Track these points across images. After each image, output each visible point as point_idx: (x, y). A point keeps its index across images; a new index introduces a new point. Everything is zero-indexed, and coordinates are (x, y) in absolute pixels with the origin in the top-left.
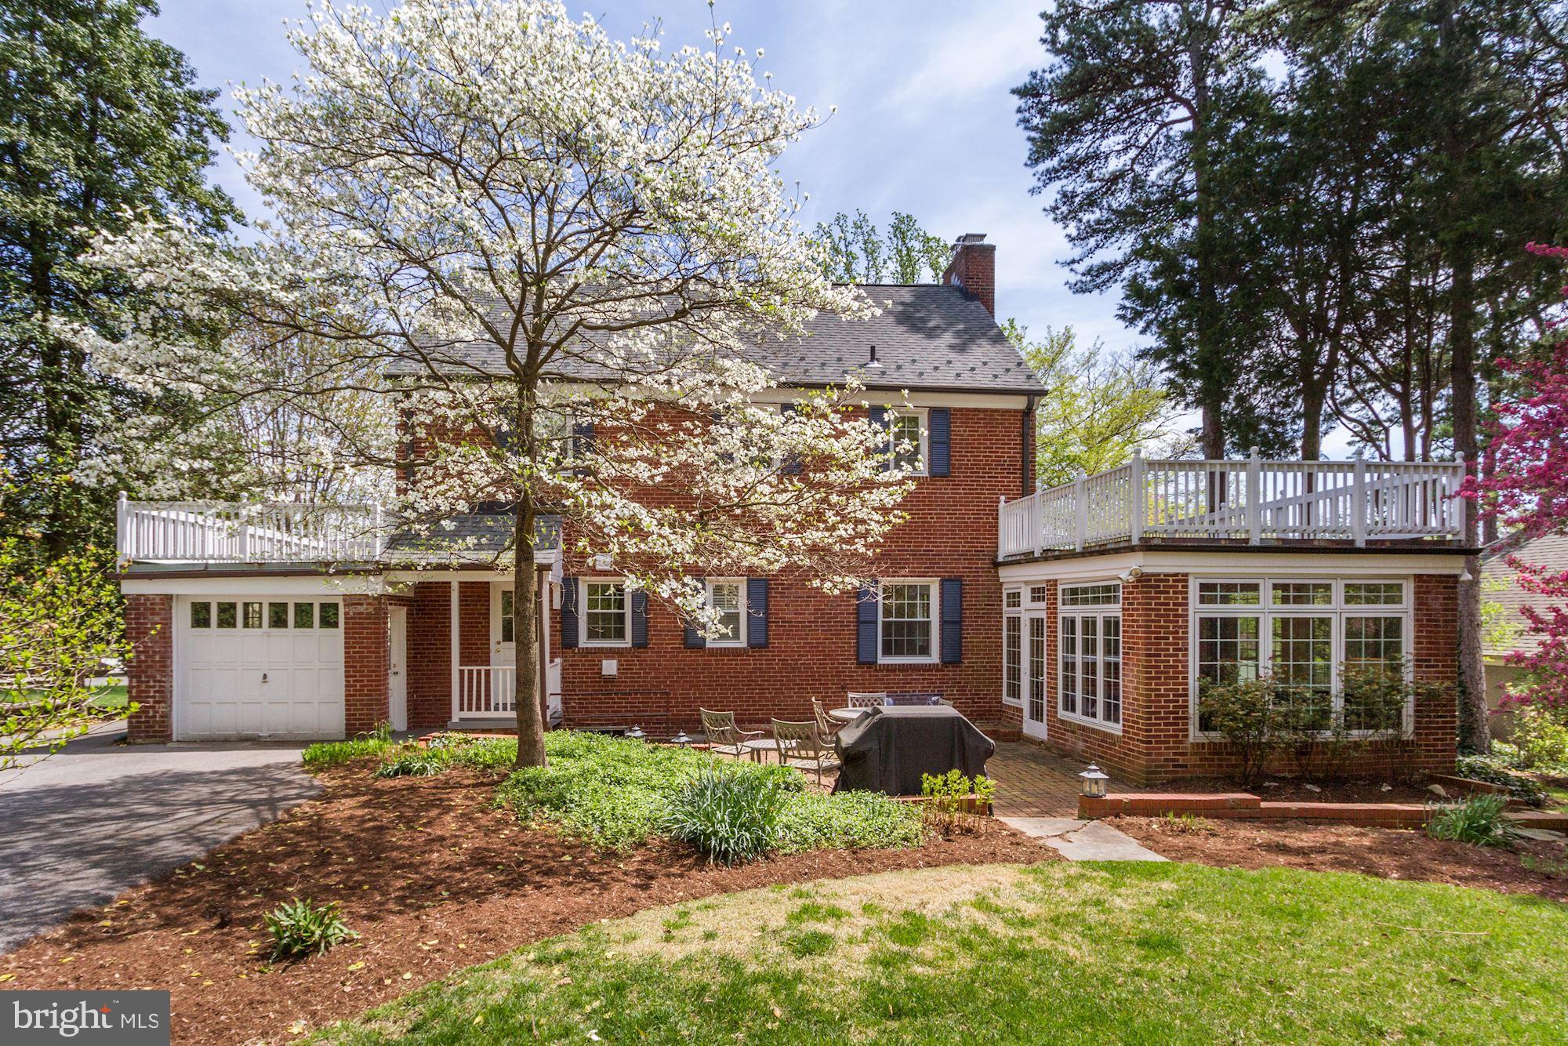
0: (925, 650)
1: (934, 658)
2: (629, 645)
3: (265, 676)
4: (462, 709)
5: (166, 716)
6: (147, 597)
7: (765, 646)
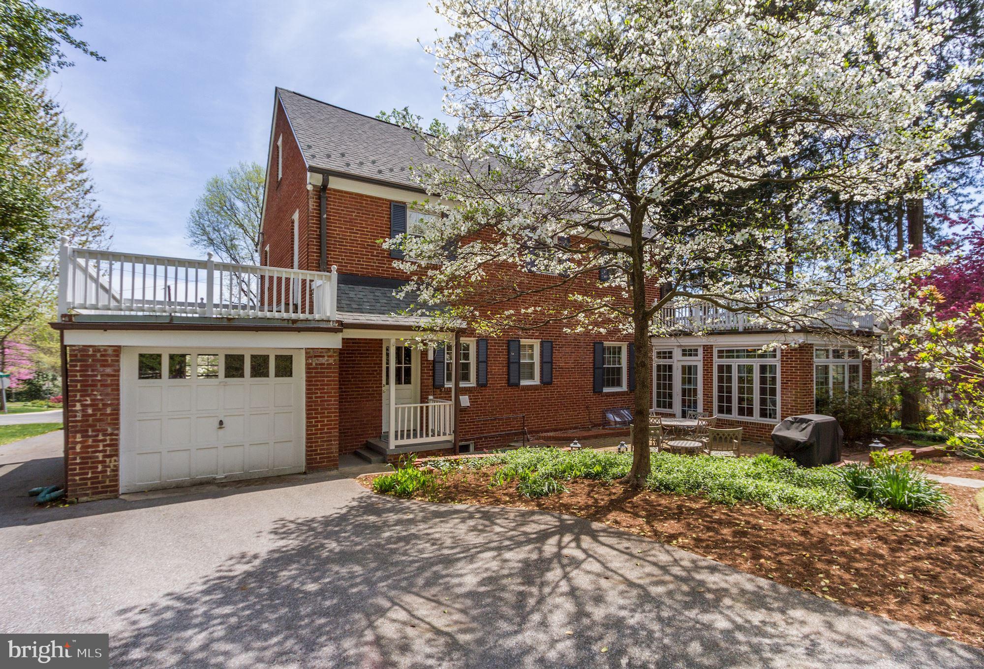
0: (619, 384)
1: (624, 388)
2: (474, 385)
3: (221, 423)
4: (396, 438)
5: (116, 470)
6: (96, 349)
7: (550, 383)
